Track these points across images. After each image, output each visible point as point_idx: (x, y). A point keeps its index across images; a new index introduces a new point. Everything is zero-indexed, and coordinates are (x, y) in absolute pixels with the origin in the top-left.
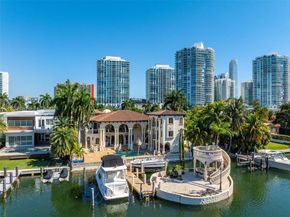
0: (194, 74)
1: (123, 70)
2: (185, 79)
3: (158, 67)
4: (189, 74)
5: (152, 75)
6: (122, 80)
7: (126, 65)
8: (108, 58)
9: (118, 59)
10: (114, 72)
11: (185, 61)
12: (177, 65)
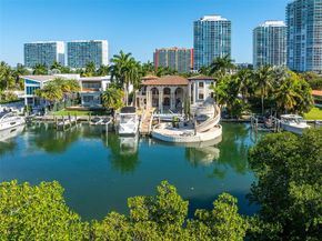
0: (310, 31)
1: (222, 31)
2: (299, 38)
3: (268, 24)
4: (304, 32)
5: (259, 35)
6: (223, 42)
7: (227, 25)
8: (206, 18)
9: (218, 18)
10: (213, 34)
11: (299, 16)
12: (288, 21)
